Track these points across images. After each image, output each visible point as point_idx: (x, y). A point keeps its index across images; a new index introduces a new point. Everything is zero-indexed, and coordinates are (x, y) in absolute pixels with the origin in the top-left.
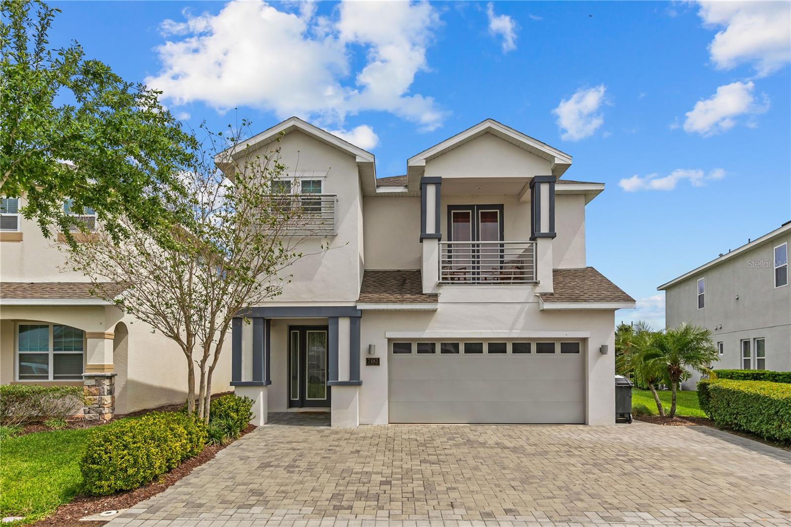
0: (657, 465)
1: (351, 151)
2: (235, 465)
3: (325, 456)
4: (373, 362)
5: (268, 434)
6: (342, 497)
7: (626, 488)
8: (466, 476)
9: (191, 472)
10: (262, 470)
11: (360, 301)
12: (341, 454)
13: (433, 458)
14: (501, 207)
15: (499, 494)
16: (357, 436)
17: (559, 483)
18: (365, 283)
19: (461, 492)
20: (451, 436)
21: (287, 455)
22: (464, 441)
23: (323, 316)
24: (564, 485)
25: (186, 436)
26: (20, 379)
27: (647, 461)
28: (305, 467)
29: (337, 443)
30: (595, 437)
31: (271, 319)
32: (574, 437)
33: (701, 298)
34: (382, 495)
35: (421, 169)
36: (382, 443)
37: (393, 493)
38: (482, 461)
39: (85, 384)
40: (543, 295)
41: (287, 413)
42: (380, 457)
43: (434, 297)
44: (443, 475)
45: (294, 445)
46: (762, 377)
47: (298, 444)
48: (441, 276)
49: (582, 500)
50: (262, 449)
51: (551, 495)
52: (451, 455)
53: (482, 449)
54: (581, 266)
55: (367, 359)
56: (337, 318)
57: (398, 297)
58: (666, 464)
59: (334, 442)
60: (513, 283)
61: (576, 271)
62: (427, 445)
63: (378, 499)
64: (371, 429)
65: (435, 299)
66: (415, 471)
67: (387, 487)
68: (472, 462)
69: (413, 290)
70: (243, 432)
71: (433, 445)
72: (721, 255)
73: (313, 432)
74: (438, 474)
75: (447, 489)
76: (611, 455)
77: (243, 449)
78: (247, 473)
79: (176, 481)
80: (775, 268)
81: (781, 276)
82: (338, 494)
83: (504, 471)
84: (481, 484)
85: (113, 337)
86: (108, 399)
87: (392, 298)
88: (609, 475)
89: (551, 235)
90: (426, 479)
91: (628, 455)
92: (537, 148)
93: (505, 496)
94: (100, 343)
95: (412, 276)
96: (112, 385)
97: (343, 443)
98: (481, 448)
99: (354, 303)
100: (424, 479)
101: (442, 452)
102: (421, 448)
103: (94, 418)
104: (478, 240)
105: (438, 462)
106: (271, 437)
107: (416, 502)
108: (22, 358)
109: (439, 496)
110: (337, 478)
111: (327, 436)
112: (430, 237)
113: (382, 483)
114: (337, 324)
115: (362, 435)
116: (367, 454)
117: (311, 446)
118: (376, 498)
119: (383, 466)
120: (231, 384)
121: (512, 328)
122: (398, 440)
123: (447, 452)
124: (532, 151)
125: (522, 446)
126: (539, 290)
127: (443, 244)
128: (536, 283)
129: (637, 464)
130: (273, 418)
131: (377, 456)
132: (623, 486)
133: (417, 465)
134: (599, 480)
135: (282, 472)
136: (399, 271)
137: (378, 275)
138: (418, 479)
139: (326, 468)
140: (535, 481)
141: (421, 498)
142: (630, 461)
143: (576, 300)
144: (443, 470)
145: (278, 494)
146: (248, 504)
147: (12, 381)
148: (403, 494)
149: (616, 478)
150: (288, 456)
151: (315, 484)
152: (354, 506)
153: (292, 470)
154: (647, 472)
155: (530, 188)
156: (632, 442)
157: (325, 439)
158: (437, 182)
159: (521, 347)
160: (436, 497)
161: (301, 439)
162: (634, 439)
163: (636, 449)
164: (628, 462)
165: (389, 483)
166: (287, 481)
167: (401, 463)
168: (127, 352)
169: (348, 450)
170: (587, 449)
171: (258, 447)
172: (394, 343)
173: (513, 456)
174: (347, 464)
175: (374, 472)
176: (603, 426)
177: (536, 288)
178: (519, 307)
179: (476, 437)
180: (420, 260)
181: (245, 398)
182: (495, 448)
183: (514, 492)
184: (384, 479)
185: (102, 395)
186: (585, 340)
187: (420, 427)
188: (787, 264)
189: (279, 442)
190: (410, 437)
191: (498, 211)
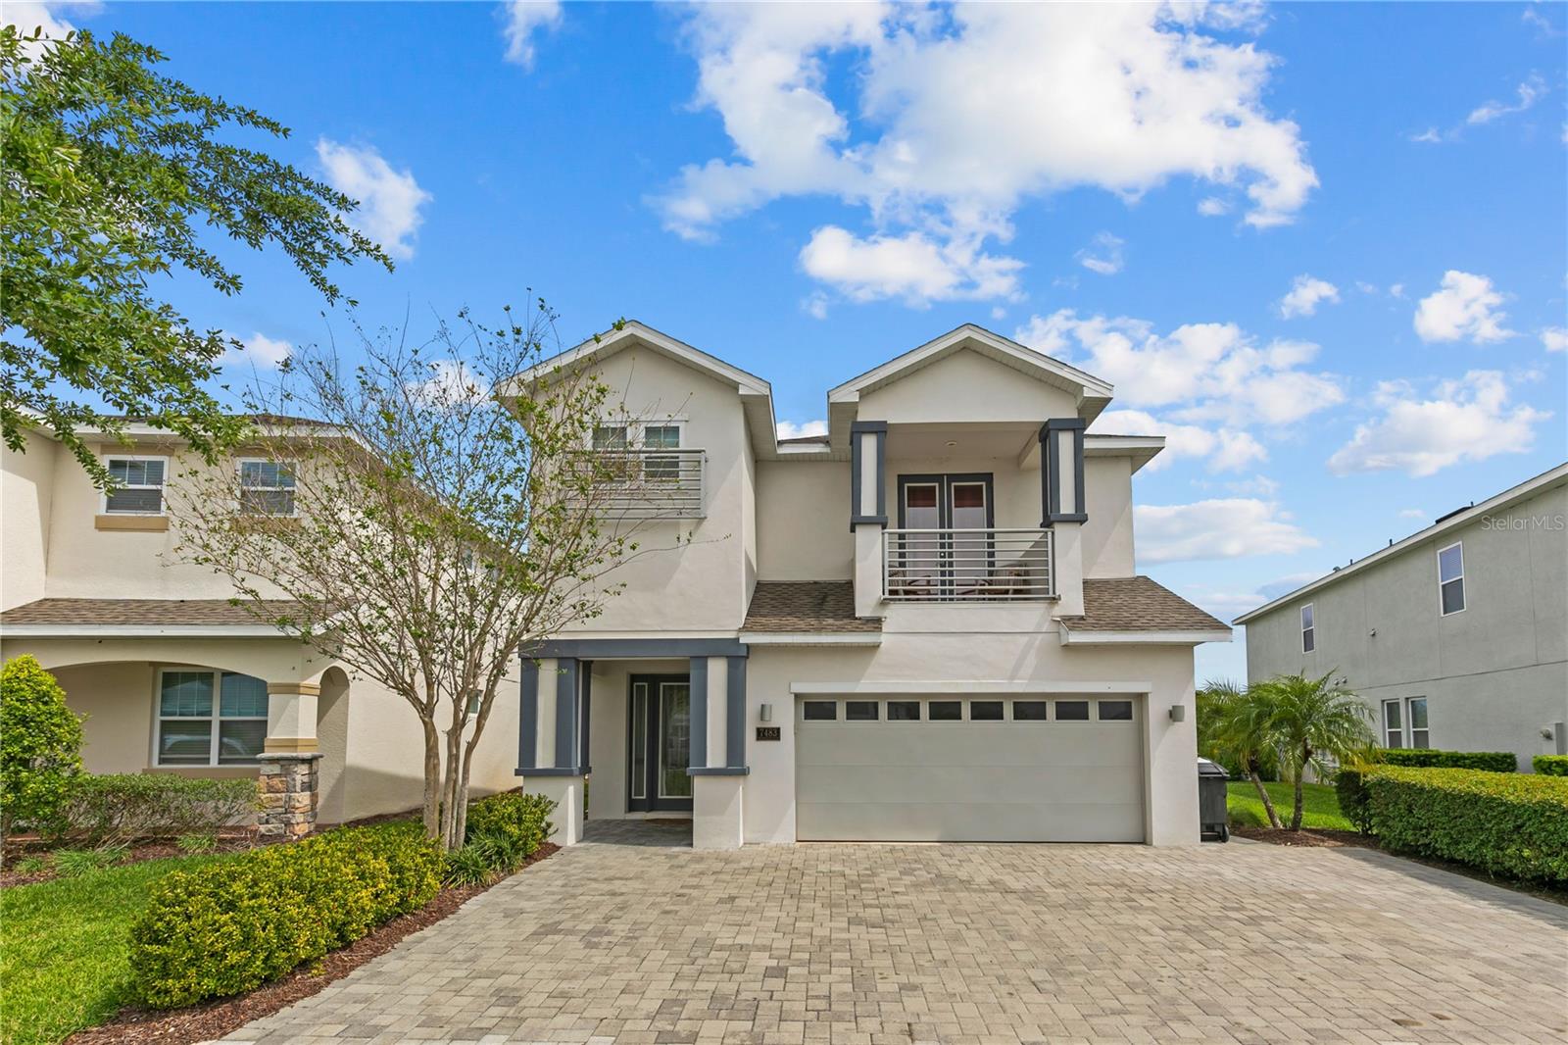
0: (1310, 932)
1: (731, 377)
2: (491, 929)
3: (668, 908)
4: (768, 734)
5: (574, 863)
6: (681, 1009)
7: (1269, 988)
8: (938, 955)
9: (395, 945)
10: (537, 940)
11: (745, 629)
12: (699, 905)
13: (873, 914)
14: (988, 478)
15: (1007, 1002)
16: (735, 866)
17: (1127, 974)
18: (757, 602)
19: (928, 995)
20: (907, 866)
21: (598, 905)
22: (929, 876)
23: (681, 654)
24: (1137, 979)
25: (389, 876)
26: (160, 763)
27: (1286, 920)
28: (623, 934)
29: (698, 880)
30: (1171, 870)
31: (592, 661)
32: (1133, 869)
33: (1308, 637)
34: (764, 1002)
35: (851, 409)
36: (779, 881)
37: (789, 998)
38: (967, 920)
39: (261, 772)
40: (1067, 619)
41: (624, 821)
42: (772, 912)
43: (876, 623)
44: (892, 954)
45: (617, 885)
46: (1434, 760)
47: (623, 882)
48: (887, 588)
49: (1185, 1020)
50: (553, 893)
51: (1116, 1005)
52: (906, 906)
53: (966, 894)
54: (1128, 575)
55: (758, 730)
56: (707, 657)
57: (812, 623)
58: (1323, 928)
59: (691, 879)
60: (1013, 599)
61: (1119, 582)
62: (863, 886)
63: (756, 1013)
64: (763, 851)
65: (876, 625)
66: (838, 942)
67: (778, 983)
68: (946, 922)
69: (840, 612)
70: (530, 859)
71: (873, 886)
72: (1337, 569)
73: (657, 859)
74: (881, 950)
75: (900, 989)
76: (1213, 907)
77: (519, 895)
78: (505, 947)
79: (352, 968)
80: (1441, 584)
81: (1452, 597)
82: (675, 1001)
83: (1013, 945)
84: (969, 977)
85: (318, 692)
86: (303, 799)
87: (802, 624)
88: (1222, 953)
89: (1079, 518)
90: (857, 964)
91: (1243, 908)
92: (1052, 372)
93: (1021, 1009)
94: (293, 702)
95: (839, 590)
96: (312, 773)
97: (707, 881)
98: (962, 891)
99: (735, 633)
100: (854, 964)
101: (890, 901)
102: (851, 892)
103: (276, 832)
104: (950, 527)
105: (883, 924)
106: (580, 868)
107: (833, 1023)
108: (166, 727)
109: (884, 1007)
110: (681, 960)
111: (682, 867)
112: (869, 522)
113: (769, 973)
114: (705, 667)
115: (746, 864)
116: (749, 904)
117: (646, 887)
118: (751, 1013)
119: (776, 931)
120: (518, 773)
121: (1012, 677)
122: (810, 875)
123: (900, 899)
124: (1043, 378)
125: (1039, 887)
126: (1059, 611)
127: (890, 533)
128: (1054, 599)
129: (1270, 927)
130: (594, 830)
131: (766, 909)
132: (1261, 984)
133: (842, 930)
134: (1207, 966)
135: (574, 944)
136: (816, 583)
137: (780, 589)
138: (842, 964)
139: (664, 937)
140: (1076, 968)
141: (845, 1013)
142: (1254, 921)
143: (1127, 627)
144: (894, 941)
145: (549, 1001)
146: (477, 1028)
147: (146, 767)
148: (809, 1001)
149: (1240, 962)
150: (597, 908)
151: (632, 975)
152: (700, 1035)
153: (596, 940)
154: (1298, 948)
155: (1040, 441)
156: (1243, 880)
157: (676, 872)
158: (880, 429)
159: (1029, 709)
160: (877, 1008)
161: (632, 871)
162: (1245, 873)
163: (1255, 894)
164: (1250, 924)
165: (780, 972)
166: (580, 967)
167: (811, 925)
168: (347, 719)
169: (713, 896)
170: (1164, 895)
171: (549, 889)
172: (806, 703)
173: (1026, 910)
174: (708, 927)
175: (757, 946)
176: (1179, 848)
177: (1053, 608)
178: (1025, 639)
179: (953, 869)
180: (851, 565)
181: (539, 797)
182: (988, 891)
183: (1040, 998)
184: (774, 963)
185: (292, 792)
186: (1141, 697)
187: (850, 848)
188: (1463, 577)
189: (589, 879)
190: (833, 869)
191: (984, 484)
